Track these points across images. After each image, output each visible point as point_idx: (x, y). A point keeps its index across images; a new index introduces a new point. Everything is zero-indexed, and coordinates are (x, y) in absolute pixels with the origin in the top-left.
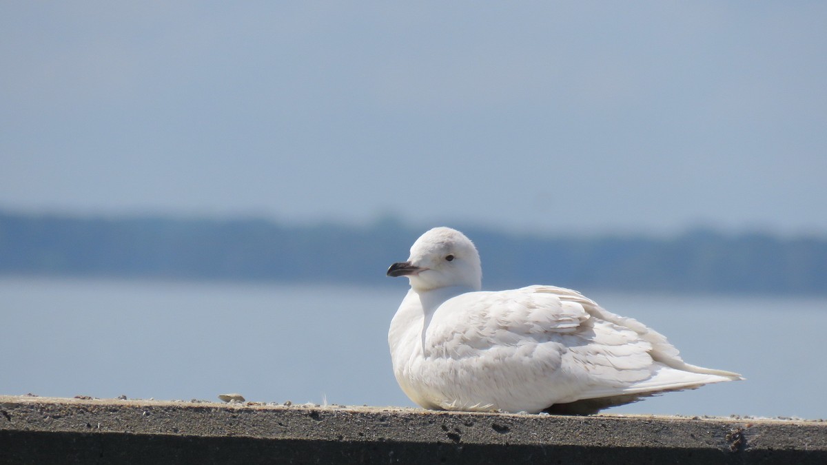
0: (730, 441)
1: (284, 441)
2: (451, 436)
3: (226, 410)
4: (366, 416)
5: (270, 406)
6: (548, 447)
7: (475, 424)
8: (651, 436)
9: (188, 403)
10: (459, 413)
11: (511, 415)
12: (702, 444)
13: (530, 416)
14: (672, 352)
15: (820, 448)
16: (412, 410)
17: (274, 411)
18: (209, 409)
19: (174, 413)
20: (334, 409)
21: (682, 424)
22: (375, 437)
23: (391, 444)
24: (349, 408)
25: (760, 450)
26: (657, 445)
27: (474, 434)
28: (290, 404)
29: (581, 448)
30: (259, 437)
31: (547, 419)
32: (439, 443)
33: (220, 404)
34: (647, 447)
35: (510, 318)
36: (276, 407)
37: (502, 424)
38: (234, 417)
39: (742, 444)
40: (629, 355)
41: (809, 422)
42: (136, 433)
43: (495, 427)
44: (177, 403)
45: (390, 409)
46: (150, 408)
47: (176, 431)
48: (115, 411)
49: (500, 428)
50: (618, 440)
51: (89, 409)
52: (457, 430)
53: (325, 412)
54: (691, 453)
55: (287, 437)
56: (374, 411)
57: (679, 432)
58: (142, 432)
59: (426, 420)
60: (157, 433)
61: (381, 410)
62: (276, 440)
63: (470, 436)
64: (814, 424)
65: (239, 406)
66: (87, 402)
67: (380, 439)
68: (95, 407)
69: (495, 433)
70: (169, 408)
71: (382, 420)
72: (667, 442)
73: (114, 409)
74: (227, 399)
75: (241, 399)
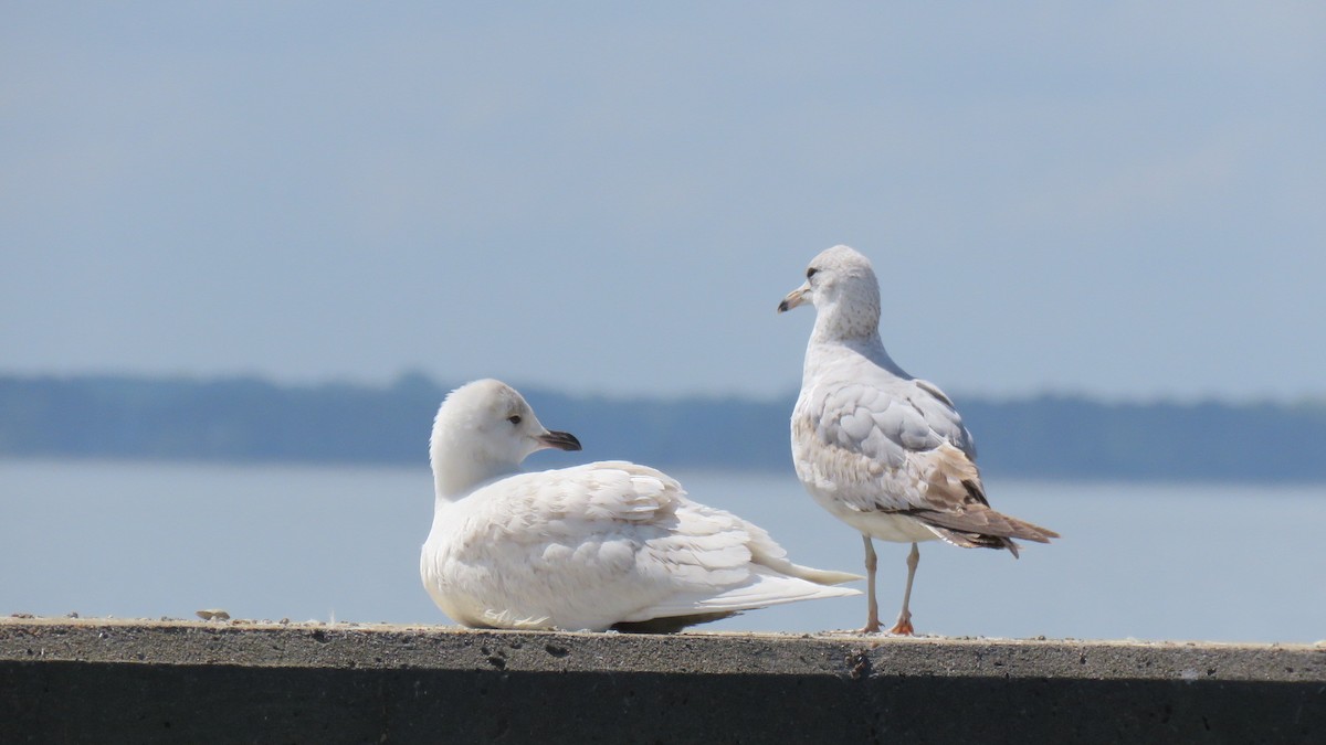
0: (851, 665)
1: (280, 669)
2: (493, 661)
3: (206, 630)
4: (385, 637)
5: (262, 625)
6: (620, 674)
7: (524, 646)
8: (750, 659)
9: (156, 622)
10: (504, 632)
11: (571, 634)
12: (814, 669)
13: (595, 634)
14: (776, 552)
15: (965, 673)
16: (443, 629)
17: (267, 631)
18: (184, 629)
19: (141, 635)
20: (343, 627)
21: (789, 644)
22: (396, 663)
23: (417, 673)
24: (363, 627)
25: (889, 677)
26: (757, 670)
27: (523, 658)
28: (287, 621)
29: (660, 675)
30: (247, 664)
31: (616, 639)
32: (478, 670)
33: (198, 622)
34: (744, 674)
35: (565, 502)
36: (270, 626)
37: (558, 646)
38: (216, 639)
39: (866, 669)
40: (721, 549)
41: (952, 641)
42: (90, 661)
43: (550, 650)
44: (143, 621)
45: (416, 628)
46: (108, 628)
47: (141, 657)
48: (63, 632)
49: (558, 648)
50: (707, 665)
51: (30, 630)
52: (501, 653)
53: (332, 632)
54: (800, 681)
55: (283, 665)
56: (395, 630)
57: (786, 654)
58: (98, 659)
59: (461, 641)
60: (118, 661)
61: (404, 630)
62: (270, 668)
63: (518, 661)
64: (958, 642)
65: (222, 625)
66: (27, 622)
67: (403, 666)
68: (38, 628)
69: (549, 657)
70: (132, 628)
71: (405, 641)
72: (770, 666)
73: (63, 630)
74: (207, 616)
75: (225, 616)
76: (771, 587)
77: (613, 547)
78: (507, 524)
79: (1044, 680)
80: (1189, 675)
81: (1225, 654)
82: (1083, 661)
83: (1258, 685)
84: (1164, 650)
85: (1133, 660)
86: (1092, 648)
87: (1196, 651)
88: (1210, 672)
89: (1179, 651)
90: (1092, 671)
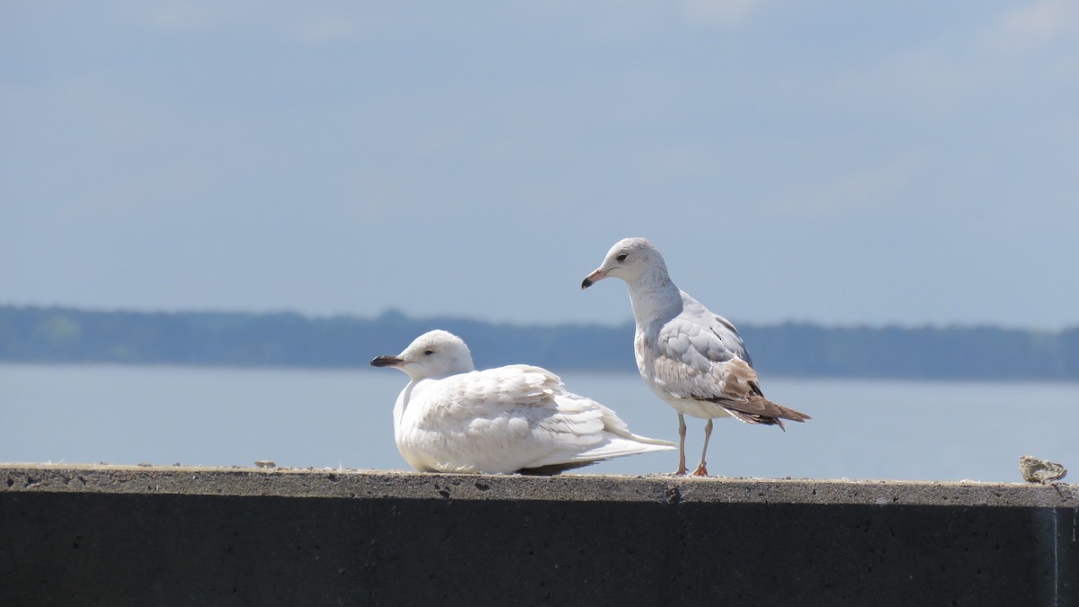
0: (668, 495)
1: (307, 498)
2: (442, 493)
3: (260, 474)
4: (374, 478)
5: (296, 470)
6: (521, 502)
7: (462, 483)
8: (604, 492)
9: (229, 469)
10: (448, 474)
11: (491, 476)
12: (645, 498)
13: (506, 476)
14: (621, 425)
15: (740, 500)
16: (410, 473)
17: (299, 474)
18: (246, 473)
19: (220, 477)
20: (348, 472)
21: (629, 482)
22: (381, 495)
23: (394, 501)
24: (360, 472)
25: (692, 503)
26: (608, 499)
27: (461, 491)
28: (312, 468)
29: (547, 502)
30: (287, 495)
31: (519, 479)
32: (433, 499)
33: (255, 469)
34: (601, 501)
35: (484, 392)
36: (301, 471)
37: (483, 483)
38: (267, 480)
39: (677, 498)
40: (585, 422)
41: (732, 480)
42: (188, 493)
43: (479, 486)
44: (221, 468)
45: (393, 472)
46: (199, 473)
47: (220, 491)
48: (170, 475)
49: (482, 486)
50: (576, 495)
51: (150, 474)
52: (447, 488)
53: (340, 475)
54: (636, 505)
55: (310, 495)
56: (380, 472)
57: (627, 488)
58: (192, 492)
59: (421, 481)
60: (205, 493)
61: (386, 473)
62: (301, 498)
63: (458, 493)
64: (735, 481)
65: (271, 470)
66: (148, 469)
67: (386, 496)
68: (154, 472)
69: (477, 490)
70: (213, 473)
71: (387, 480)
72: (617, 496)
73: (170, 474)
74: (261, 465)
75: (272, 465)
76: (617, 446)
77: (517, 421)
78: (449, 406)
79: (790, 504)
80: (882, 501)
81: (904, 488)
82: (814, 493)
83: (925, 507)
84: (866, 486)
85: (846, 492)
86: (820, 484)
87: (885, 486)
88: (895, 500)
89: (875, 486)
90: (820, 499)
